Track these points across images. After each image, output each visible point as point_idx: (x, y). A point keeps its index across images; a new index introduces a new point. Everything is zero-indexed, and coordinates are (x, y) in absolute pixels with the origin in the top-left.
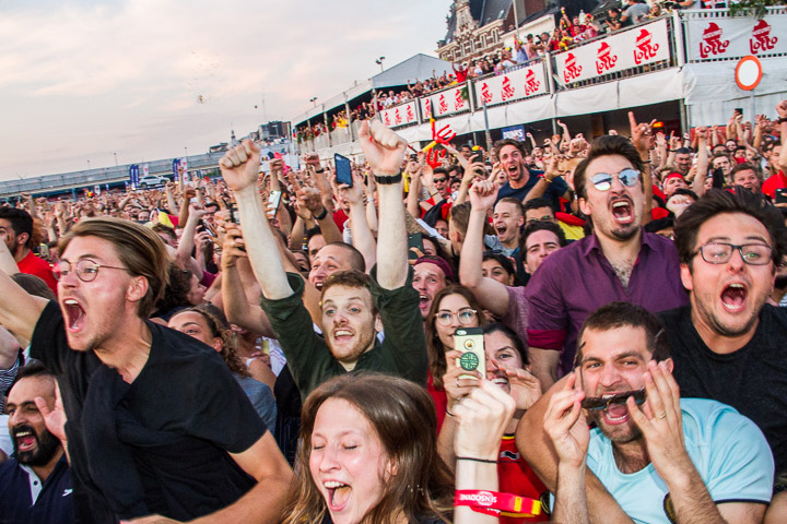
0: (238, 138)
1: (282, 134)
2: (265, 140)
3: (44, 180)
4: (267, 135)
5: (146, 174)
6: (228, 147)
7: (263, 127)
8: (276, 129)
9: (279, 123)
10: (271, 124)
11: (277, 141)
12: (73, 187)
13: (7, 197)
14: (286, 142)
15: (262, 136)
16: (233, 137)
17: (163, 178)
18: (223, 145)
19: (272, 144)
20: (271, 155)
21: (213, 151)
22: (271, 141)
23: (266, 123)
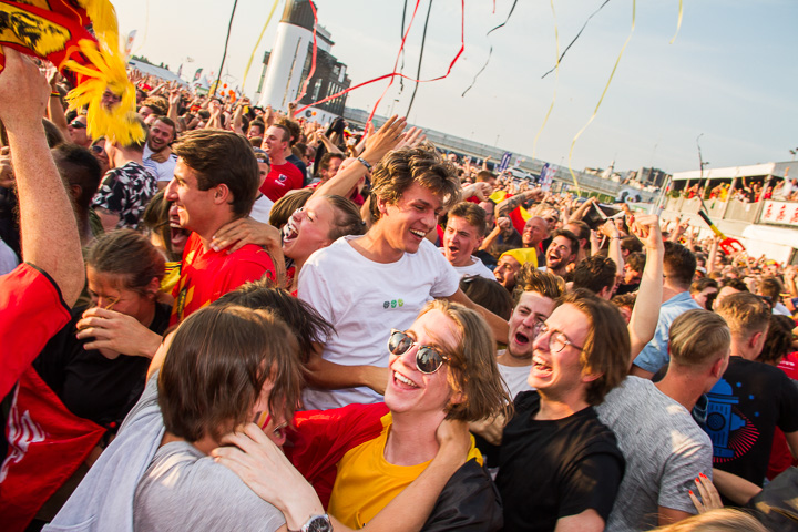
0: (616, 170)
1: (658, 184)
2: (641, 182)
3: (429, 133)
4: (645, 179)
5: (517, 165)
7: (645, 170)
8: (655, 177)
9: (661, 173)
10: (653, 170)
11: (651, 189)
12: (449, 150)
14: (660, 193)
15: (639, 178)
16: (612, 167)
17: (529, 175)
18: (600, 171)
19: (645, 189)
20: (638, 199)
21: (588, 172)
22: (646, 186)
23: (649, 167)
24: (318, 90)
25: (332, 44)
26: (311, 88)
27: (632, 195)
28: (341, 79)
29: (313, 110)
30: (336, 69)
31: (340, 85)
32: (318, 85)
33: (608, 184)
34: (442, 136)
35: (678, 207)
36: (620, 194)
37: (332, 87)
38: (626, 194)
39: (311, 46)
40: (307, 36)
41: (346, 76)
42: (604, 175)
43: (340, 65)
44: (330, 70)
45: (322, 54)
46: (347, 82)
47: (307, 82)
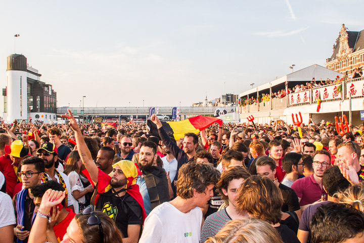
0: (208, 101)
1: (232, 101)
2: (223, 103)
3: (106, 109)
4: (225, 101)
7: (223, 96)
8: (230, 98)
9: (232, 95)
10: (227, 95)
11: (229, 105)
12: (120, 115)
13: (87, 115)
14: (234, 106)
15: (221, 101)
16: (206, 99)
17: (166, 116)
18: (200, 103)
19: (227, 106)
20: (225, 112)
21: (195, 106)
22: (226, 104)
23: (225, 94)
24: (39, 103)
25: (40, 75)
26: (34, 103)
27: (222, 111)
28: (50, 93)
29: (40, 114)
30: (46, 89)
31: (50, 96)
32: (38, 99)
33: (207, 108)
34: (114, 109)
35: (247, 111)
36: (215, 112)
37: (46, 99)
38: (218, 111)
39: (29, 79)
40: (25, 75)
41: (52, 91)
42: (204, 105)
43: (48, 86)
44: (43, 90)
45: (36, 82)
46: (54, 94)
47: (32, 100)
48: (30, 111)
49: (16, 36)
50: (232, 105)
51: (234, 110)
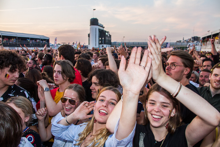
0: (185, 40)
2: (192, 41)
3: (134, 43)
4: (193, 40)
6: (182, 42)
7: (192, 37)
8: (196, 39)
9: (197, 37)
10: (194, 37)
11: (195, 42)
14: (198, 42)
15: (191, 40)
16: (183, 39)
17: (163, 47)
21: (177, 42)
24: (103, 40)
25: (104, 27)
26: (101, 40)
28: (109, 36)
29: (104, 45)
30: (107, 34)
31: (109, 37)
32: (103, 38)
33: (184, 44)
36: (188, 45)
37: (107, 38)
38: (190, 45)
39: (99, 29)
40: (98, 27)
41: (109, 34)
43: (107, 32)
45: (103, 31)
46: (110, 36)
47: (100, 39)
48: (99, 44)
49: (94, 10)
50: (197, 42)
51: (198, 44)
